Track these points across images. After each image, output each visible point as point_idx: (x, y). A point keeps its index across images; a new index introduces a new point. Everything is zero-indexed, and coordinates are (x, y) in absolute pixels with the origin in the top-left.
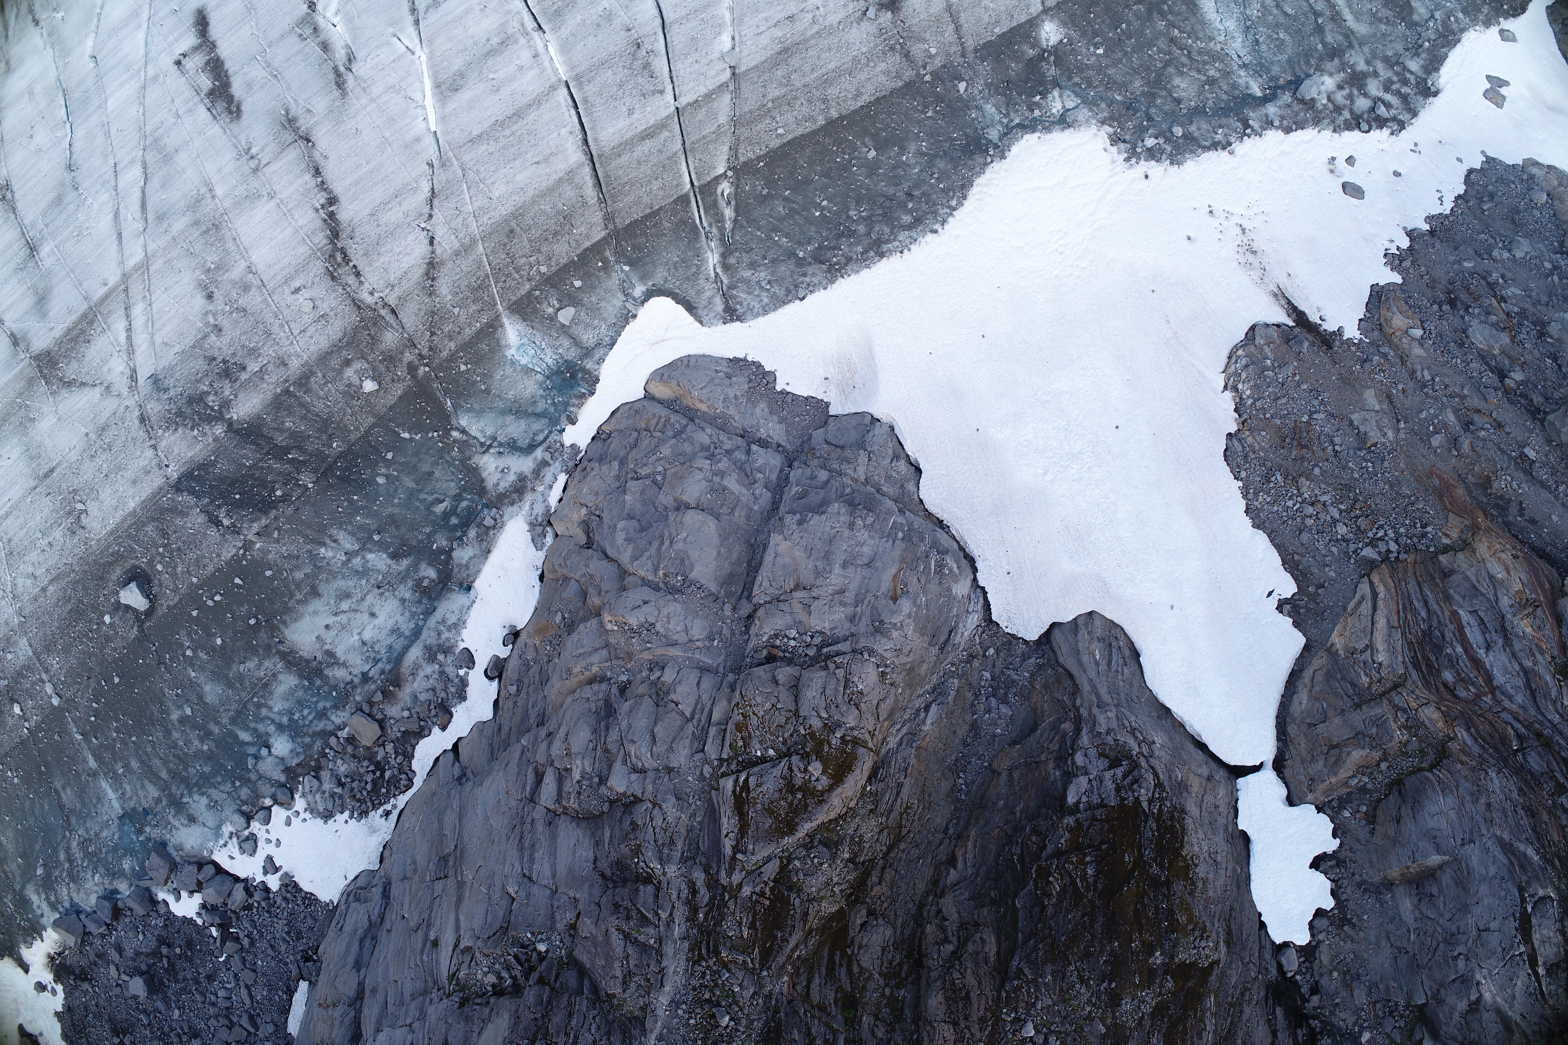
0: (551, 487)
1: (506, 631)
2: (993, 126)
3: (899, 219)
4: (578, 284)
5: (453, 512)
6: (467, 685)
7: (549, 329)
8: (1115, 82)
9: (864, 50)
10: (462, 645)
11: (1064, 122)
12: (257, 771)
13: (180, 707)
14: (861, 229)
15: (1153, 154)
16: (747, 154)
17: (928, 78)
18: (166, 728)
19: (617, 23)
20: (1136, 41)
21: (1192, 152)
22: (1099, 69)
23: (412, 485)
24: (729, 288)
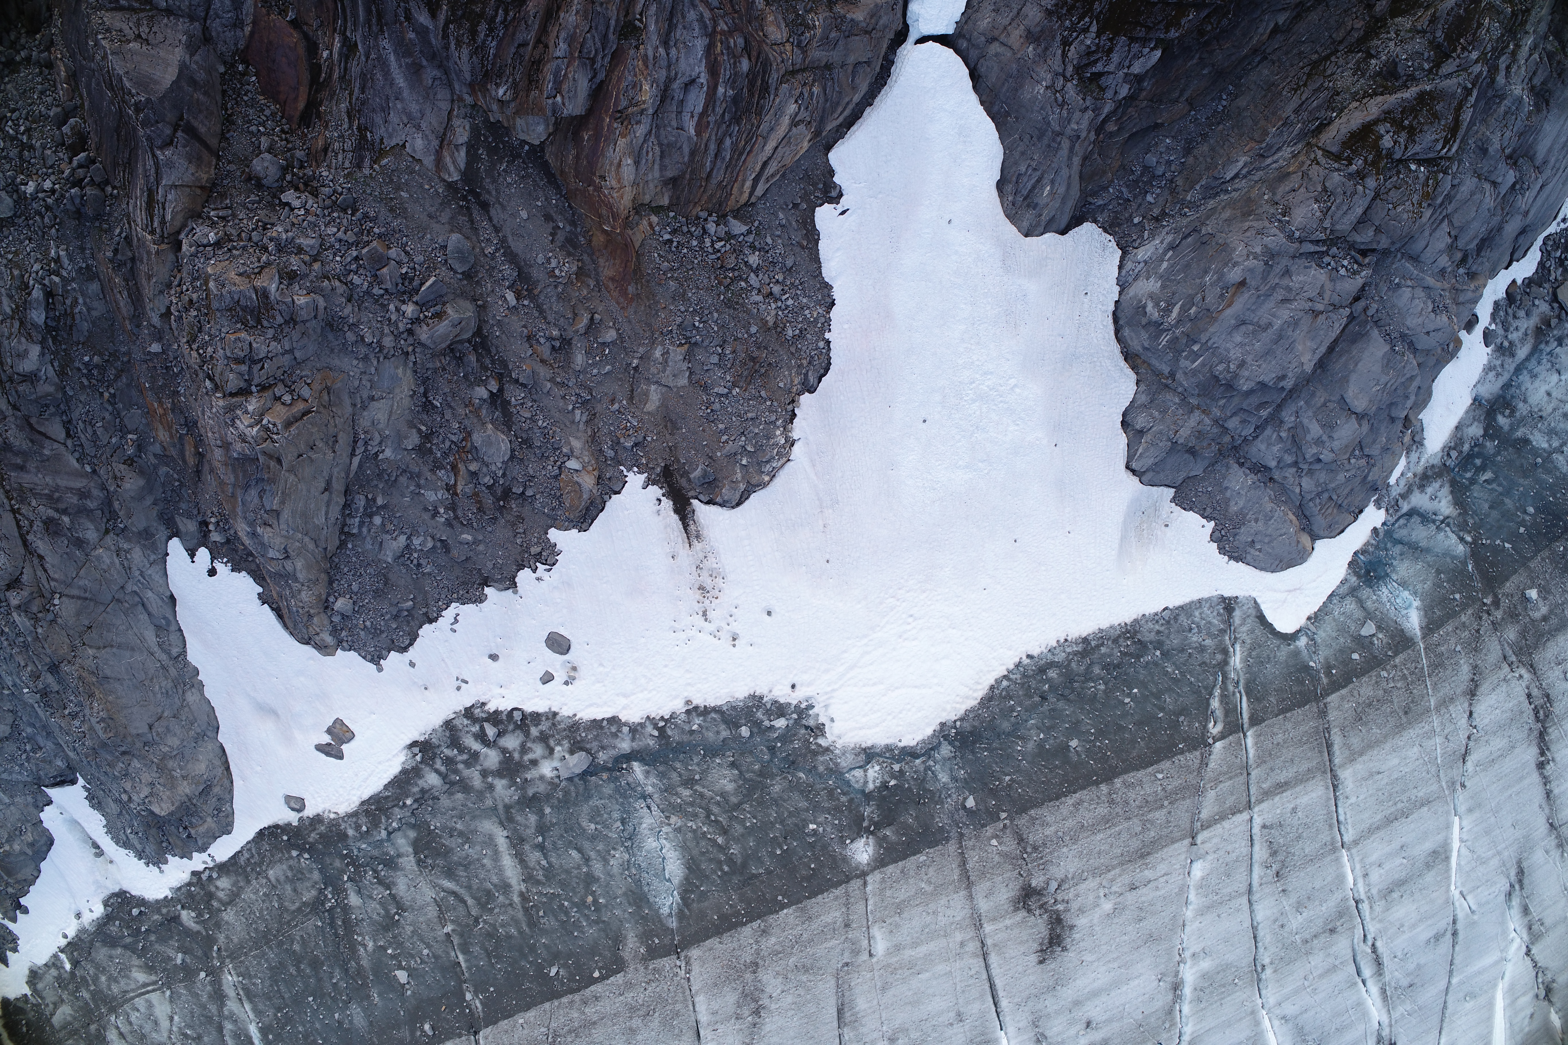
0: (1402, 474)
1: (1457, 355)
2: (945, 760)
3: (1060, 675)
4: (1355, 656)
5: (1478, 471)
6: (1491, 315)
7: (1382, 619)
8: (801, 792)
9: (1065, 850)
10: (1489, 350)
11: (869, 755)
14: (1097, 670)
15: (780, 709)
16: (1192, 758)
17: (1003, 815)
19: (1293, 899)
20: (767, 835)
21: (734, 708)
22: (816, 807)
23: (1507, 501)
24: (1225, 631)
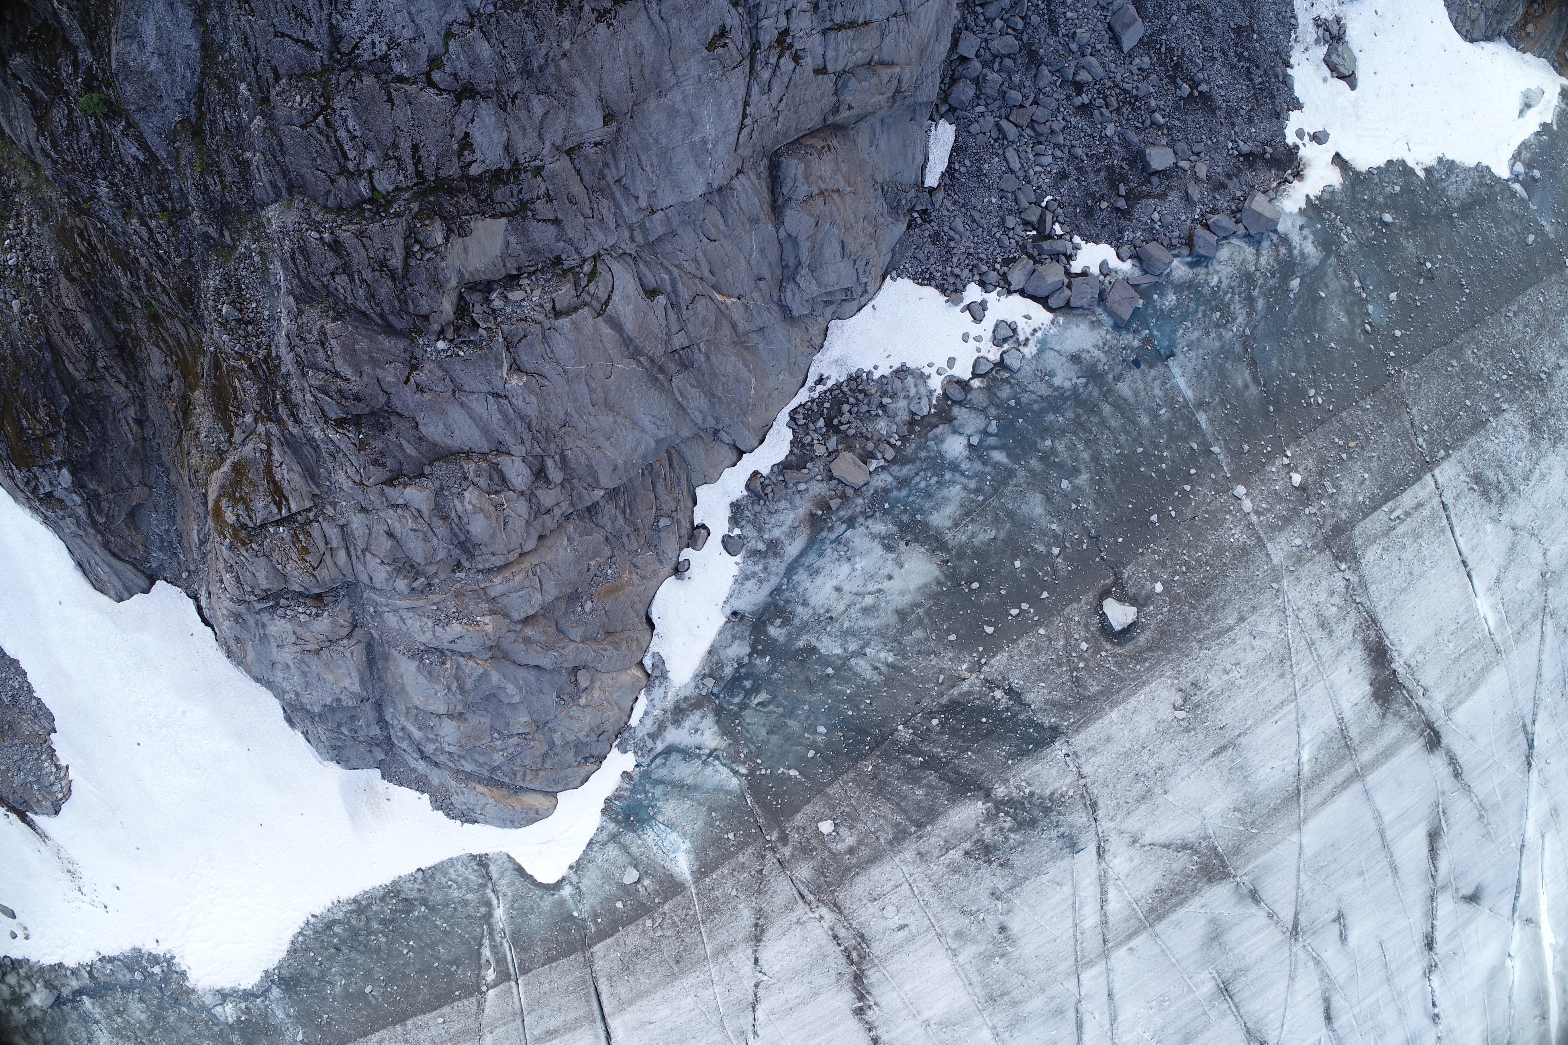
0: (646, 713)
1: (687, 574)
5: (748, 693)
6: (730, 519)
10: (738, 558)
11: (222, 996)
12: (987, 417)
13: (1077, 488)
16: (469, 1004)
18: (1097, 464)
23: (790, 722)
